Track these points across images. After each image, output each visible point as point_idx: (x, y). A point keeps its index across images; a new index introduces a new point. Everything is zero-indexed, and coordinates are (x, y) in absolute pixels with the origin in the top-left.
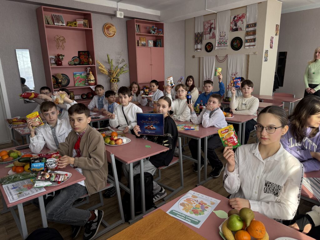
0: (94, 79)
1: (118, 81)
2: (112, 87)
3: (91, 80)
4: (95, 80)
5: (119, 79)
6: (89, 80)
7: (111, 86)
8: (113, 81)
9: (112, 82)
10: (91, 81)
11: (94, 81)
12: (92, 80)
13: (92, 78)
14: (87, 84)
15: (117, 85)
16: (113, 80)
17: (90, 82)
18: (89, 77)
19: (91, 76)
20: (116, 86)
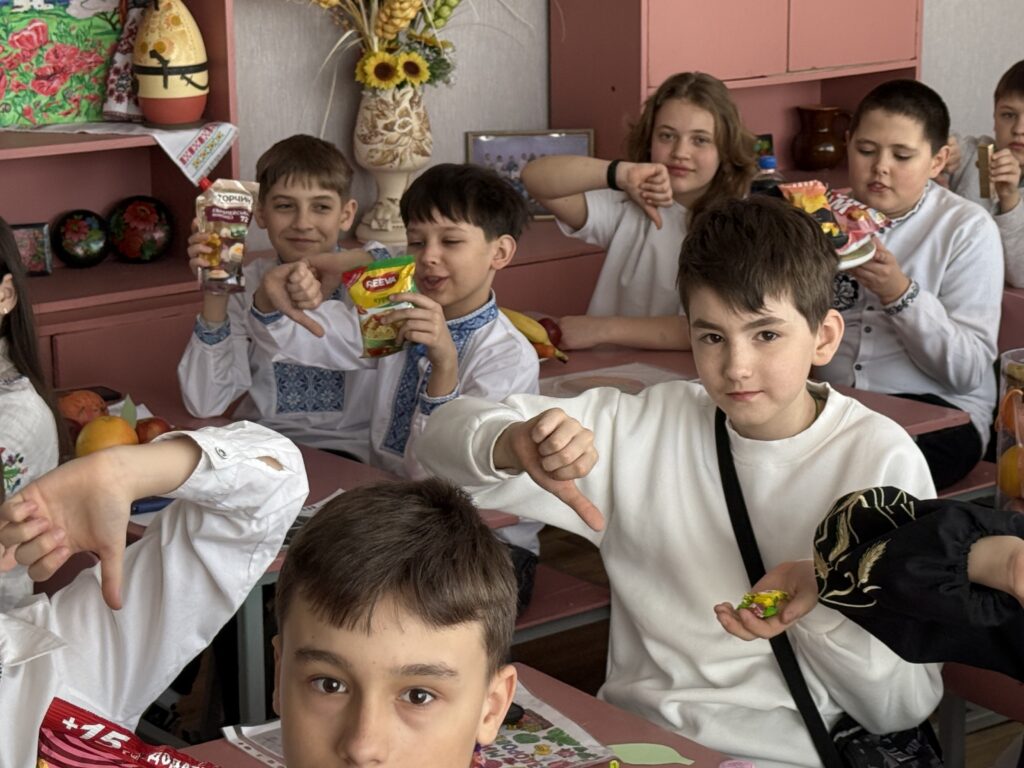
0: (198, 56)
1: (440, 68)
2: (365, 140)
3: (165, 70)
4: (215, 64)
5: (448, 55)
6: (154, 63)
7: (362, 129)
8: (385, 72)
9: (374, 81)
10: (174, 79)
11: (201, 78)
12: (182, 71)
13: (184, 44)
14: (121, 108)
15: (424, 119)
16: (387, 57)
17: (154, 88)
18: (153, 39)
19: (176, 21)
20: (415, 123)
